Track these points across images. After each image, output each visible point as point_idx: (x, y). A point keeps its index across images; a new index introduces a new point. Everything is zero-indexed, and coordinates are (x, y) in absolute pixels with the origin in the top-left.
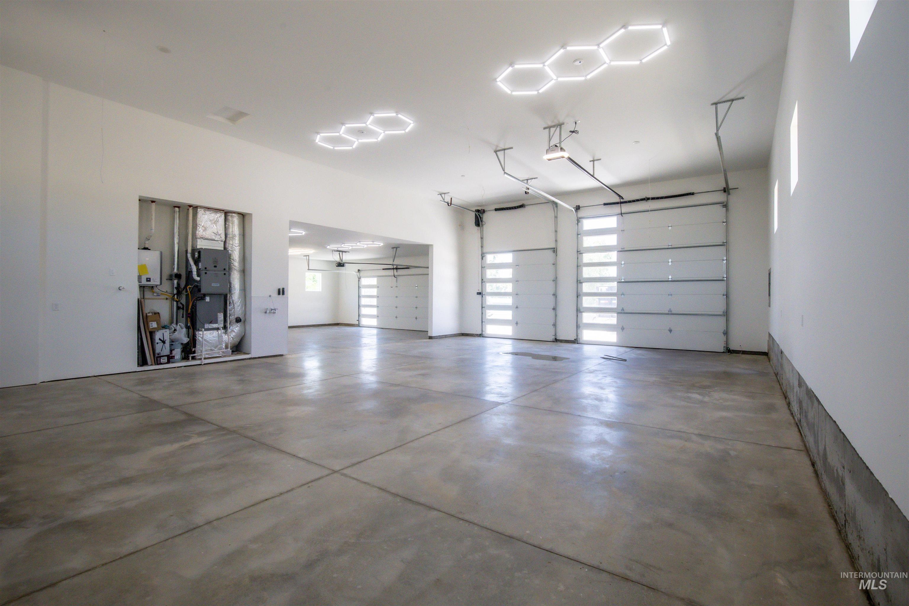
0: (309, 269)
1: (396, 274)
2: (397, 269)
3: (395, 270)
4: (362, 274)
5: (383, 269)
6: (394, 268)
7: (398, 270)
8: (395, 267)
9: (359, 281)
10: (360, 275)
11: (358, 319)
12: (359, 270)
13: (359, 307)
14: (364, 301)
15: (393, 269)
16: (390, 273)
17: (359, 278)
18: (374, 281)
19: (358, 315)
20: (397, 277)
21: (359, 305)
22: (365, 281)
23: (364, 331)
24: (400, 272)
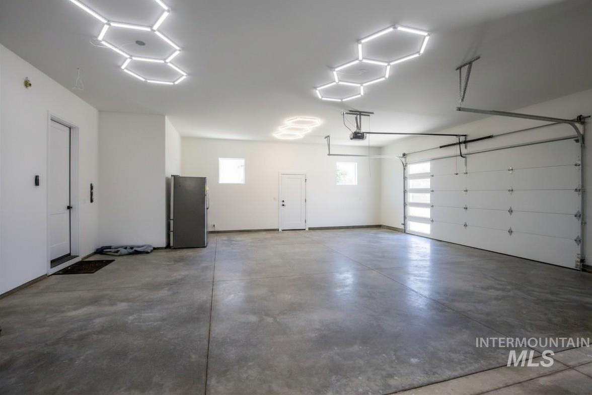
0: (329, 155)
1: (464, 151)
2: (465, 142)
3: (463, 146)
4: (409, 159)
5: (441, 147)
6: (461, 141)
7: (469, 145)
8: (462, 139)
9: (404, 169)
10: (405, 161)
11: (403, 222)
12: (404, 155)
13: (404, 206)
14: (411, 198)
15: (460, 143)
16: (455, 150)
17: (405, 166)
18: (426, 167)
19: (403, 216)
20: (467, 156)
21: (404, 203)
22: (413, 169)
23: (413, 240)
24: (472, 147)
